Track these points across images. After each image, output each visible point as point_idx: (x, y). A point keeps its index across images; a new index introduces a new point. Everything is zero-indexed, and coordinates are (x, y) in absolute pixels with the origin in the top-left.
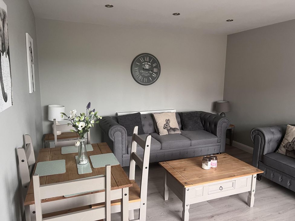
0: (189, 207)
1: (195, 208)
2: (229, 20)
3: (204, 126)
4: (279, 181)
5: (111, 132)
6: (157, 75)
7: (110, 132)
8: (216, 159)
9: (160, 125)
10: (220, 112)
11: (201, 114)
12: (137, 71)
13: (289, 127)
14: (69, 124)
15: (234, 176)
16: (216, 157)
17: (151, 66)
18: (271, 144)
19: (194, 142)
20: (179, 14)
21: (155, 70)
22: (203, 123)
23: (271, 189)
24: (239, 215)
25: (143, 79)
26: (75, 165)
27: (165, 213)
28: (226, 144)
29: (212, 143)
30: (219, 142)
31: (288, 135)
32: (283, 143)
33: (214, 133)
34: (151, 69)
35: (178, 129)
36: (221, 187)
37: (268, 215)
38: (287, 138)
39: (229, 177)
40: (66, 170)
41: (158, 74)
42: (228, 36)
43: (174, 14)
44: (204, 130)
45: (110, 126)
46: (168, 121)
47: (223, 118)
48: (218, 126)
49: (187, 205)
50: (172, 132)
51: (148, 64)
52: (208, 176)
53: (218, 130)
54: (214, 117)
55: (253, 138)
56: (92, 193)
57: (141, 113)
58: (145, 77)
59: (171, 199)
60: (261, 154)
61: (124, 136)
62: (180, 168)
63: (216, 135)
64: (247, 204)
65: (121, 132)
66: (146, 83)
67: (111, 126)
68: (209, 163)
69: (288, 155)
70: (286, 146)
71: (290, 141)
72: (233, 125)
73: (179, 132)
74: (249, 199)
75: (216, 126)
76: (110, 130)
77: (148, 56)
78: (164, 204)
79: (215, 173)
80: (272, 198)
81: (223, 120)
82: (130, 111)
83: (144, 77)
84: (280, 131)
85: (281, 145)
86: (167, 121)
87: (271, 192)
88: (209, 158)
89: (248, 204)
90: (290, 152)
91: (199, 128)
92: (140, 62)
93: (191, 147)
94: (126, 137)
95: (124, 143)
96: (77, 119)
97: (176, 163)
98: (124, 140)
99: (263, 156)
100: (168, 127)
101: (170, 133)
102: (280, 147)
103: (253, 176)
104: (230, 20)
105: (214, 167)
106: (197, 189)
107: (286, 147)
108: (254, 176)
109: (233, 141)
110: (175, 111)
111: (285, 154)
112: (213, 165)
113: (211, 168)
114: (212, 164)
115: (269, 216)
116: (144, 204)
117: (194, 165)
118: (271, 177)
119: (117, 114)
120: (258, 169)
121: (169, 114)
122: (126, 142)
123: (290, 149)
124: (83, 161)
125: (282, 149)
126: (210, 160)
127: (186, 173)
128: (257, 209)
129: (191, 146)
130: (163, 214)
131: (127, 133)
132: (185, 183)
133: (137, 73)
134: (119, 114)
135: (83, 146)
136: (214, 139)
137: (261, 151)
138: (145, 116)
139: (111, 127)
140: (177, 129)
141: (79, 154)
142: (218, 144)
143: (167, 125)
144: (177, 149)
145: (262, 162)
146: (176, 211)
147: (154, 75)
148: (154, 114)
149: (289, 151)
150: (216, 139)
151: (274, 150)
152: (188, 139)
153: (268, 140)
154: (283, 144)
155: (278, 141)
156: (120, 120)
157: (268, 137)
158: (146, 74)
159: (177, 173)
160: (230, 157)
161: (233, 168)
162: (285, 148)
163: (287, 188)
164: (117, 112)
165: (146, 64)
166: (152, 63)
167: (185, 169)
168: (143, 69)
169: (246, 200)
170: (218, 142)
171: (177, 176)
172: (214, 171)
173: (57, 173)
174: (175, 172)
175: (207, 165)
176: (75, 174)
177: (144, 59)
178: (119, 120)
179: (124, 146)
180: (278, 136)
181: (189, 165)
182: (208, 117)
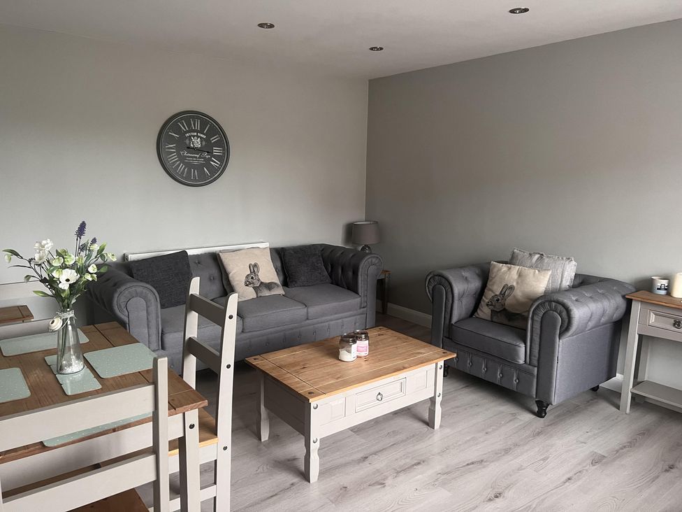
0: (318, 444)
1: (328, 446)
2: (374, 48)
3: (330, 275)
4: (482, 372)
5: (119, 300)
6: (222, 163)
7: (115, 299)
8: (367, 338)
9: (237, 279)
10: (359, 245)
11: (323, 250)
12: (174, 152)
13: (495, 266)
14: (28, 277)
15: (404, 368)
16: (366, 334)
17: (206, 141)
18: (465, 301)
19: (313, 310)
20: (272, 26)
21: (217, 151)
22: (330, 269)
23: (467, 390)
24: (416, 447)
25: (189, 172)
26: (52, 376)
27: (265, 467)
28: (377, 312)
29: (350, 310)
30: (364, 307)
31: (493, 281)
32: (485, 297)
33: (352, 288)
34: (207, 148)
35: (278, 286)
36: (379, 393)
37: (468, 439)
38: (490, 287)
39: (394, 372)
40: (29, 389)
41: (224, 159)
42: (370, 81)
43: (261, 25)
44: (332, 283)
45: (115, 285)
46: (254, 268)
47: (369, 256)
48: (360, 274)
49: (315, 439)
50: (266, 293)
51: (198, 137)
52: (353, 373)
53: (360, 282)
54: (351, 255)
55: (431, 292)
56: (114, 430)
57: (190, 252)
58: (195, 167)
59: (274, 437)
60: (447, 322)
61: (152, 308)
62: (294, 365)
63: (357, 292)
64: (427, 424)
65: (145, 298)
66: (195, 180)
67: (117, 285)
68: (354, 347)
69: (494, 320)
70: (490, 303)
71: (498, 293)
72: (387, 271)
73: (280, 291)
74: (432, 413)
75: (355, 273)
76: (116, 295)
77: (198, 118)
78: (259, 449)
79: (365, 367)
80: (471, 407)
81: (370, 260)
82: (157, 249)
83: (190, 166)
84: (478, 275)
85: (482, 302)
86: (252, 268)
87: (469, 397)
88: (352, 337)
89: (430, 423)
90: (499, 314)
91: (322, 281)
92: (178, 131)
93: (308, 321)
94: (157, 310)
95: (153, 323)
96: (56, 263)
97: (282, 356)
98: (153, 316)
99: (450, 327)
100: (254, 281)
101: (260, 295)
102: (480, 306)
103: (437, 364)
104: (376, 48)
105: (363, 354)
106: (333, 405)
107: (491, 305)
108: (439, 366)
109: (390, 305)
110: (266, 245)
111: (489, 319)
112: (361, 352)
113: (358, 357)
114: (360, 348)
115: (469, 441)
116: (225, 448)
117: (322, 356)
118: (467, 367)
119: (125, 257)
120: (445, 351)
121: (256, 251)
122: (157, 321)
123: (498, 308)
124: (70, 365)
125: (484, 311)
126: (354, 342)
127: (307, 374)
128: (447, 431)
129: (307, 319)
130: (260, 470)
131: (158, 300)
132: (309, 393)
133: (173, 158)
134: (132, 257)
135: (70, 328)
136: (354, 301)
137: (446, 316)
138: (198, 258)
139: (119, 287)
140: (275, 284)
141: (61, 351)
142: (362, 310)
143: (252, 278)
144: (279, 328)
145: (448, 338)
146: (289, 460)
147: (215, 163)
148: (220, 254)
149: (496, 312)
150: (358, 300)
151: (470, 313)
152: (300, 304)
153: (459, 294)
154: (485, 300)
155: (475, 294)
156: (138, 270)
157: (458, 288)
158: (196, 159)
159: (289, 375)
160: (390, 332)
161: (400, 354)
162: (490, 307)
163: (497, 383)
164: (125, 252)
165: (194, 136)
166: (209, 135)
167: (303, 365)
168: (189, 148)
169: (426, 416)
170: (361, 308)
171: (290, 382)
172: (364, 363)
173: (9, 400)
174: (285, 374)
175: (349, 352)
176: (56, 395)
177: (189, 125)
178: (134, 271)
179: (153, 331)
180: (475, 284)
181: (312, 356)
182: (338, 255)
